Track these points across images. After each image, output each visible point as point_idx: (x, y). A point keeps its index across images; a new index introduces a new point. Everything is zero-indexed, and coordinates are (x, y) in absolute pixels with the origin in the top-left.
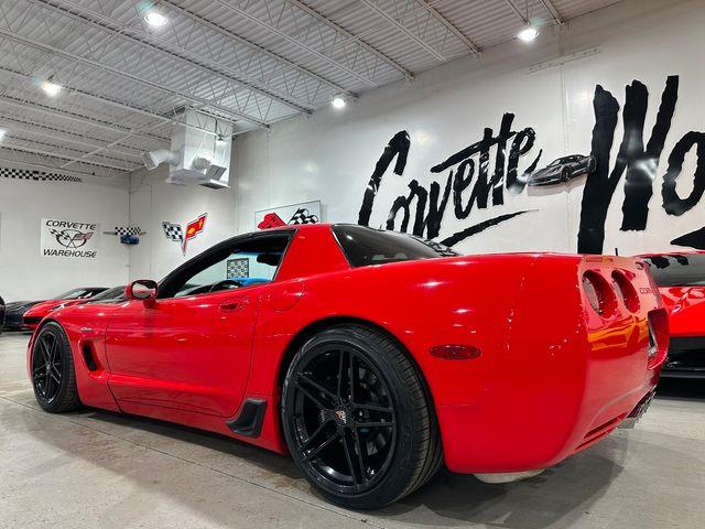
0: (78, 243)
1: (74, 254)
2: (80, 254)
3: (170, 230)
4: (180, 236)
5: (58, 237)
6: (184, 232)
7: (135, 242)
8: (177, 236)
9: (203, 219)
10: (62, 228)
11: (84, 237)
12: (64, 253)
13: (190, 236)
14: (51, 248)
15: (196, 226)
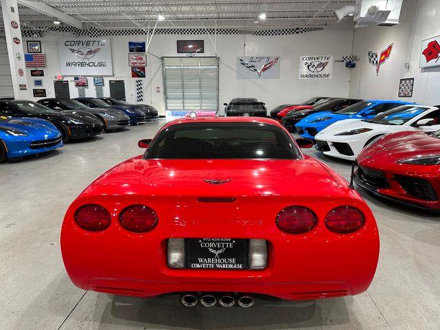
0: (319, 69)
1: (317, 76)
2: (321, 76)
3: (372, 55)
4: (377, 62)
5: (308, 66)
6: (378, 59)
7: (353, 66)
8: (375, 62)
9: (390, 48)
10: (311, 61)
11: (323, 65)
12: (311, 76)
13: (382, 61)
14: (305, 73)
15: (386, 54)
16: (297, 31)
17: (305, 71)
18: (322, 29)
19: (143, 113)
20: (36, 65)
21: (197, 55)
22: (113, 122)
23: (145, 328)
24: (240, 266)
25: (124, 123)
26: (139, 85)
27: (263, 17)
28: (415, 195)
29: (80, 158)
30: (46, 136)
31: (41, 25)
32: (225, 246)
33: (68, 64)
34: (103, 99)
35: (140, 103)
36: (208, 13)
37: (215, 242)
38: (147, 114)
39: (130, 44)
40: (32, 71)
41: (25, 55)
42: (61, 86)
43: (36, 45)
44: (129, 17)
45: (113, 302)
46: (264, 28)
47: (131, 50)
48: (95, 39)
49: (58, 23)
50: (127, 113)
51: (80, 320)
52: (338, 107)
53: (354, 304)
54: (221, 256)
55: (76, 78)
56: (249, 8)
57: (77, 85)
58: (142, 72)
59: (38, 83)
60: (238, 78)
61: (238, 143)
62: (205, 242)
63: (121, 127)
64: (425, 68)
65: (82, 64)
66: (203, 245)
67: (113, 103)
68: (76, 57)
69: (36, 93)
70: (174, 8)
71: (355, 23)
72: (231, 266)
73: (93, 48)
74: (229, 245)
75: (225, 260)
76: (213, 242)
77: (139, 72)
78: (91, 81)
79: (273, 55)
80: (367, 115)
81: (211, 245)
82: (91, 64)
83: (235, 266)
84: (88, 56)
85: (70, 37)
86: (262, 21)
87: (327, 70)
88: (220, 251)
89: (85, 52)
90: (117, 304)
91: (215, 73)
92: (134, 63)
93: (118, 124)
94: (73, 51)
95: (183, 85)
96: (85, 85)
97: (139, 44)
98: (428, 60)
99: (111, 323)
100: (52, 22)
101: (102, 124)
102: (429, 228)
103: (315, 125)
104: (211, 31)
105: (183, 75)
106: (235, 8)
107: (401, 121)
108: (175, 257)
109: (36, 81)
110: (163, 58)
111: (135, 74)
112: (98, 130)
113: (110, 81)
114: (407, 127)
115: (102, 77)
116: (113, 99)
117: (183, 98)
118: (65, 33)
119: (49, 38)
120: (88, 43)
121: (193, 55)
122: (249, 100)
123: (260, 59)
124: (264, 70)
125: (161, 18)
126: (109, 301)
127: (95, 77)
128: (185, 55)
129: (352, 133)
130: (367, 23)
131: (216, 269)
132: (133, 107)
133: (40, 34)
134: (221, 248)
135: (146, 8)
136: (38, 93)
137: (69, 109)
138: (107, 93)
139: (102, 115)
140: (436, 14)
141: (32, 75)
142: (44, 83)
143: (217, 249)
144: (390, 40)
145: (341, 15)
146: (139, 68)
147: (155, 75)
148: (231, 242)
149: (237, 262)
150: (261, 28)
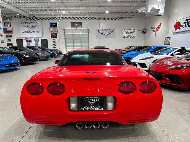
0: (131, 34)
1: (130, 37)
2: (132, 37)
3: (153, 28)
4: (155, 31)
5: (127, 33)
6: (155, 30)
7: (145, 33)
8: (154, 31)
9: (160, 25)
10: (128, 31)
11: (133, 33)
12: (128, 37)
13: (157, 30)
14: (125, 36)
15: (159, 27)
16: (122, 18)
17: (125, 35)
18: (132, 17)
19: (56, 53)
20: (8, 32)
21: (79, 28)
22: (43, 56)
23: (59, 140)
24: (102, 109)
25: (48, 57)
26: (54, 41)
27: (107, 12)
28: (174, 83)
29: (28, 71)
30: (13, 62)
31: (11, 15)
32: (96, 100)
33: (23, 32)
34: (38, 47)
35: (55, 49)
36: (84, 11)
37: (91, 98)
38: (58, 53)
39: (50, 23)
40: (6, 35)
41: (4, 28)
42: (20, 42)
43: (9, 24)
44: (50, 12)
45: (44, 130)
46: (108, 17)
47: (51, 26)
48: (35, 21)
49: (18, 14)
50: (49, 53)
51: (29, 138)
52: (140, 49)
53: (152, 126)
54: (94, 104)
55: (26, 38)
56: (101, 8)
57: (27, 41)
58: (55, 35)
59: (9, 40)
60: (97, 38)
61: (98, 62)
62: (87, 98)
63: (46, 58)
64: (175, 33)
65: (29, 32)
66: (86, 100)
67: (43, 49)
68: (26, 29)
69: (8, 45)
70: (70, 8)
71: (146, 14)
72: (98, 109)
73: (34, 25)
74: (97, 100)
75: (95, 106)
76: (90, 98)
77: (54, 36)
78: (33, 40)
79: (112, 28)
80: (152, 52)
81: (89, 100)
82: (33, 32)
83: (100, 109)
84: (32, 29)
85: (24, 20)
86: (107, 14)
87: (134, 34)
88: (93, 103)
89: (30, 27)
90: (46, 130)
91: (87, 36)
92: (52, 32)
93: (45, 57)
94: (25, 26)
95: (73, 41)
96: (30, 41)
97: (54, 24)
98: (176, 30)
99: (43, 139)
100: (16, 14)
101: (38, 57)
102: (181, 96)
103: (130, 56)
104: (85, 18)
105: (73, 37)
106: (95, 8)
107: (166, 54)
108: (73, 106)
109: (8, 40)
110: (64, 30)
111: (52, 36)
112: (36, 59)
113: (41, 39)
114: (169, 56)
115: (38, 37)
116: (43, 47)
117: (74, 47)
118: (22, 19)
119: (14, 21)
120: (32, 23)
121: (77, 28)
122: (102, 47)
123: (106, 30)
124: (108, 34)
125: (64, 12)
126: (42, 130)
127: (35, 38)
128: (74, 28)
129: (146, 59)
130: (151, 14)
131: (91, 110)
132: (51, 50)
133: (10, 19)
134: (94, 101)
135: (57, 8)
136: (9, 45)
137: (23, 51)
138: (40, 44)
139: (38, 53)
140: (179, 11)
141: (7, 37)
142: (12, 40)
143: (92, 101)
144: (160, 22)
145: (140, 11)
146: (54, 34)
147: (61, 37)
148: (98, 98)
149: (101, 107)
150: (107, 17)
